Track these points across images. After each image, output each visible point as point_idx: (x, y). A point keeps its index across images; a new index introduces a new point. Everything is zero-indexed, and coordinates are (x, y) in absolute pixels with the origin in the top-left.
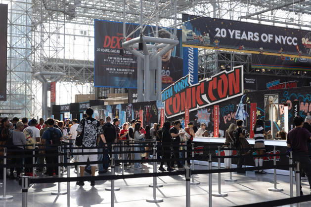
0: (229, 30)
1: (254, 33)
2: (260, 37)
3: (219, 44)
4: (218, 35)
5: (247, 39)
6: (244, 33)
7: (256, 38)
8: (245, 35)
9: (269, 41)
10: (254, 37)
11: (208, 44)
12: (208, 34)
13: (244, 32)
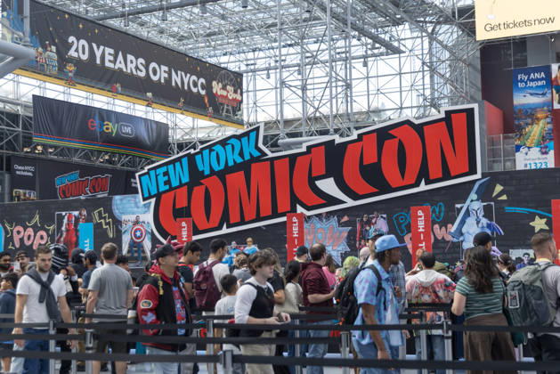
0: (94, 45)
1: (137, 59)
2: (147, 68)
3: (76, 74)
4: (72, 53)
5: (125, 70)
6: (120, 57)
7: (141, 71)
8: (122, 61)
9: (163, 81)
10: (137, 68)
11: (55, 71)
12: (54, 48)
13: (120, 53)
